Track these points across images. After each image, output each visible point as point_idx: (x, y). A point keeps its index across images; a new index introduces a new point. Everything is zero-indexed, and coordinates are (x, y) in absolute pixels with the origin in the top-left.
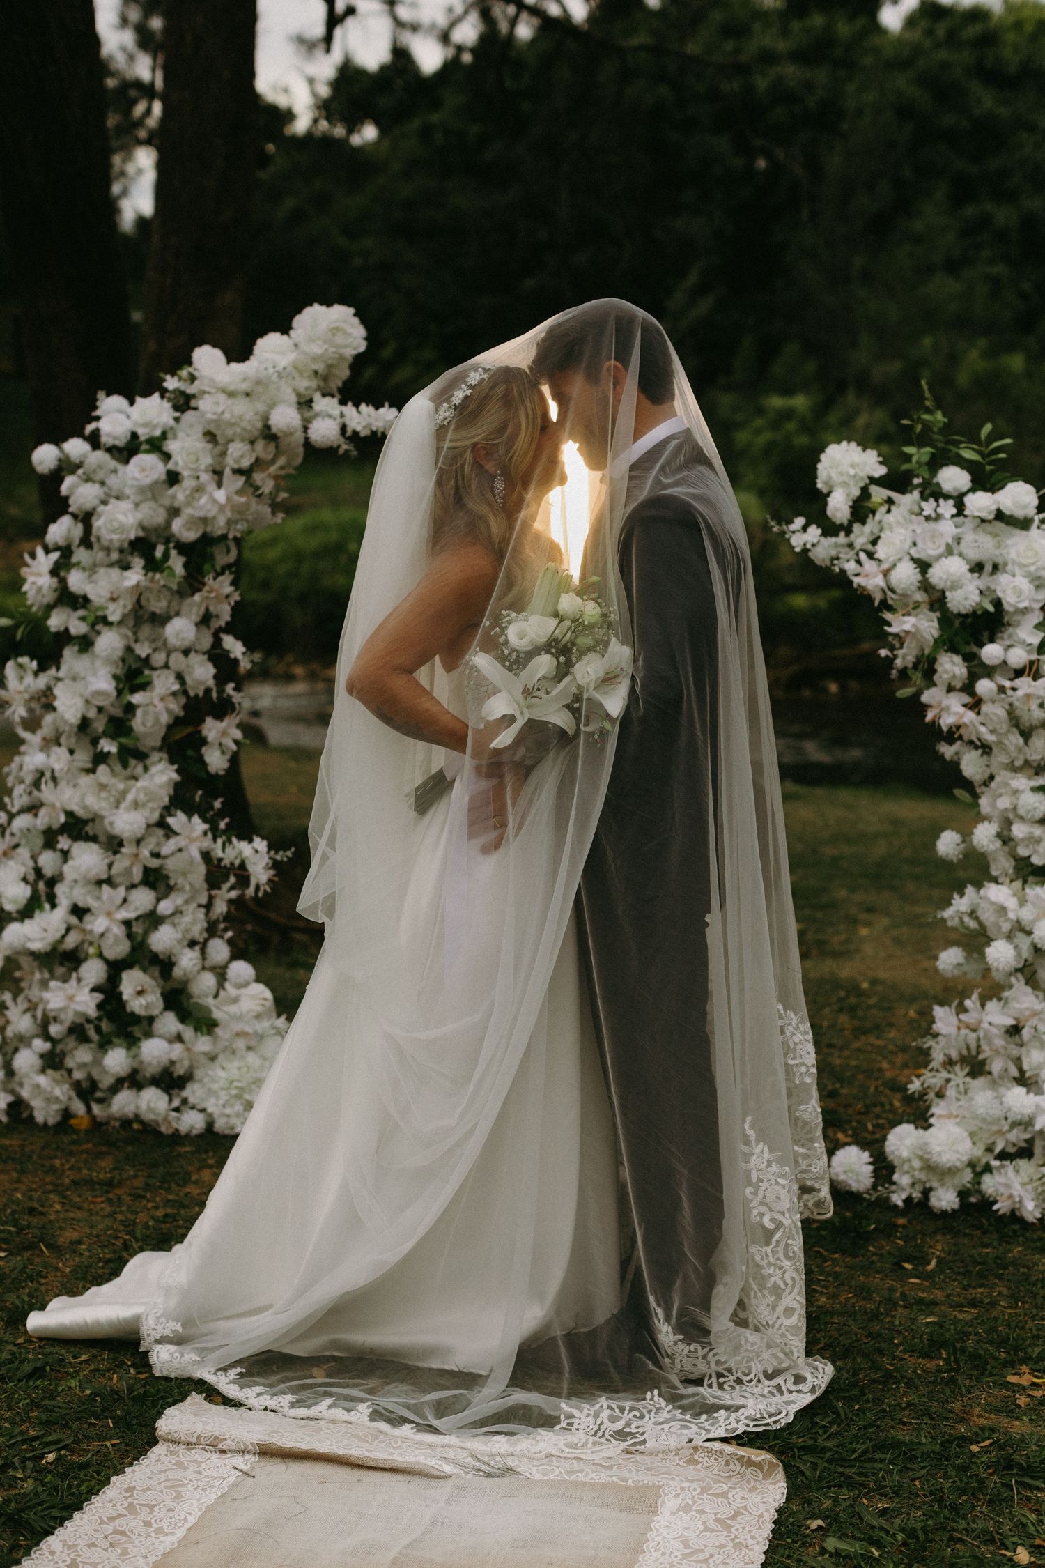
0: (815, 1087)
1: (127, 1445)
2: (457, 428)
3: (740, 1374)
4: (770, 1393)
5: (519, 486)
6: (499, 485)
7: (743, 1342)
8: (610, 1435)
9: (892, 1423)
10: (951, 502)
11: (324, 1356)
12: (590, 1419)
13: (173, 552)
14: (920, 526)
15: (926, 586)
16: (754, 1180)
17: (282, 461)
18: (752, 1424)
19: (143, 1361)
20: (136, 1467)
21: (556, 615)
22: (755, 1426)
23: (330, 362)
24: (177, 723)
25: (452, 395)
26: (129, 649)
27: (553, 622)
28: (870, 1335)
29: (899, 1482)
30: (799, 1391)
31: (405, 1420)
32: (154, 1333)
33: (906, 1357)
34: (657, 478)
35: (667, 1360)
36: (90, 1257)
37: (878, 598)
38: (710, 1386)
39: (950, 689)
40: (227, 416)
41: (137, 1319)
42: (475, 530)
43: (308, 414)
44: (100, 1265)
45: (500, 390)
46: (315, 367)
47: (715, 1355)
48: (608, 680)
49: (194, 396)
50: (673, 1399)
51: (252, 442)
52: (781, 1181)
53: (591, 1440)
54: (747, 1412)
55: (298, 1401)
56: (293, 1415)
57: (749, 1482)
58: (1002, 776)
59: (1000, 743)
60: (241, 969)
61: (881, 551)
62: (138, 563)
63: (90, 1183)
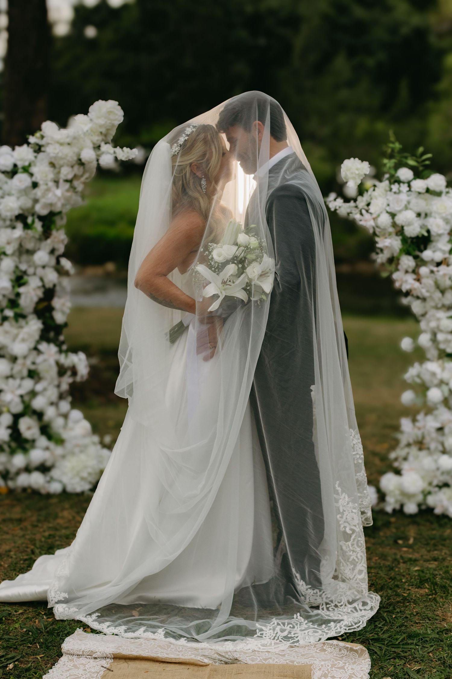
0: (363, 464)
1: (48, 657)
2: (182, 155)
3: (336, 603)
4: (352, 611)
5: (213, 183)
6: (203, 182)
7: (338, 588)
8: (282, 639)
9: (412, 623)
10: (406, 185)
11: (136, 604)
12: (271, 631)
13: (37, 221)
14: (391, 197)
15: (394, 225)
16: (341, 511)
17: (87, 175)
18: (347, 628)
19: (50, 612)
20: (55, 669)
21: (236, 244)
22: (349, 629)
23: (108, 128)
24: (40, 301)
25: (179, 140)
26: (17, 267)
27: (235, 248)
28: (391, 578)
29: (422, 655)
30: (365, 610)
31: (181, 636)
32: (54, 599)
33: (410, 588)
34: (283, 176)
35: (302, 598)
36: (16, 558)
37: (371, 231)
38: (323, 609)
39: (407, 272)
40: (60, 155)
41: (46, 592)
42: (193, 205)
43: (99, 153)
44: (22, 562)
45: (202, 136)
46: (101, 130)
47: (325, 595)
48: (263, 275)
49: (43, 146)
50: (307, 617)
51: (72, 167)
52: (354, 511)
53: (273, 642)
54: (344, 623)
55: (128, 629)
56: (126, 637)
57: (352, 659)
58: (432, 312)
59: (431, 297)
60: (76, 414)
61: (372, 209)
62: (20, 225)
63: (11, 520)
